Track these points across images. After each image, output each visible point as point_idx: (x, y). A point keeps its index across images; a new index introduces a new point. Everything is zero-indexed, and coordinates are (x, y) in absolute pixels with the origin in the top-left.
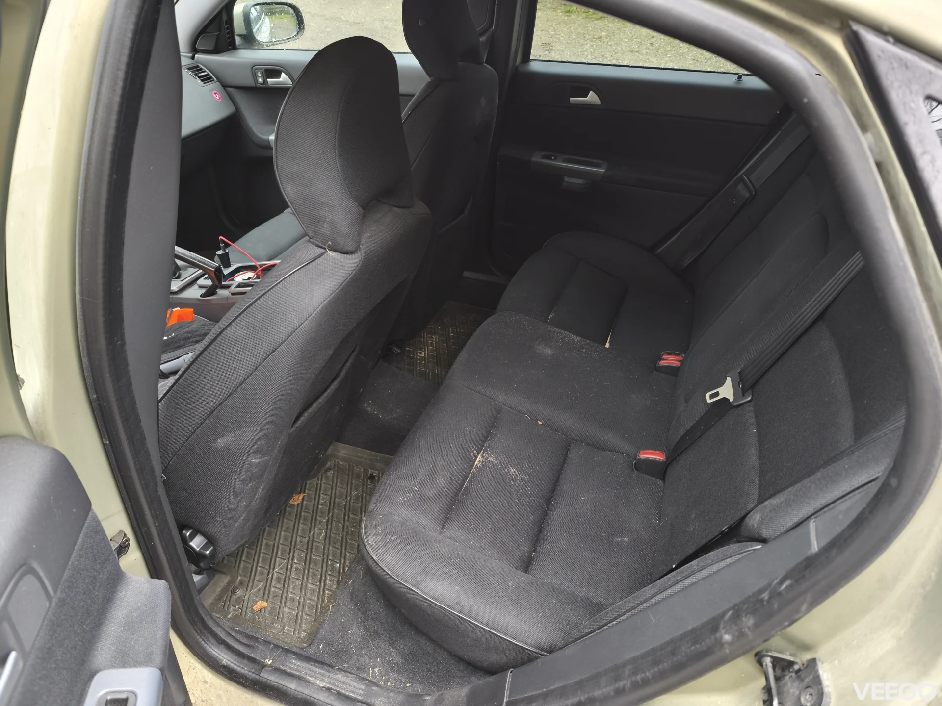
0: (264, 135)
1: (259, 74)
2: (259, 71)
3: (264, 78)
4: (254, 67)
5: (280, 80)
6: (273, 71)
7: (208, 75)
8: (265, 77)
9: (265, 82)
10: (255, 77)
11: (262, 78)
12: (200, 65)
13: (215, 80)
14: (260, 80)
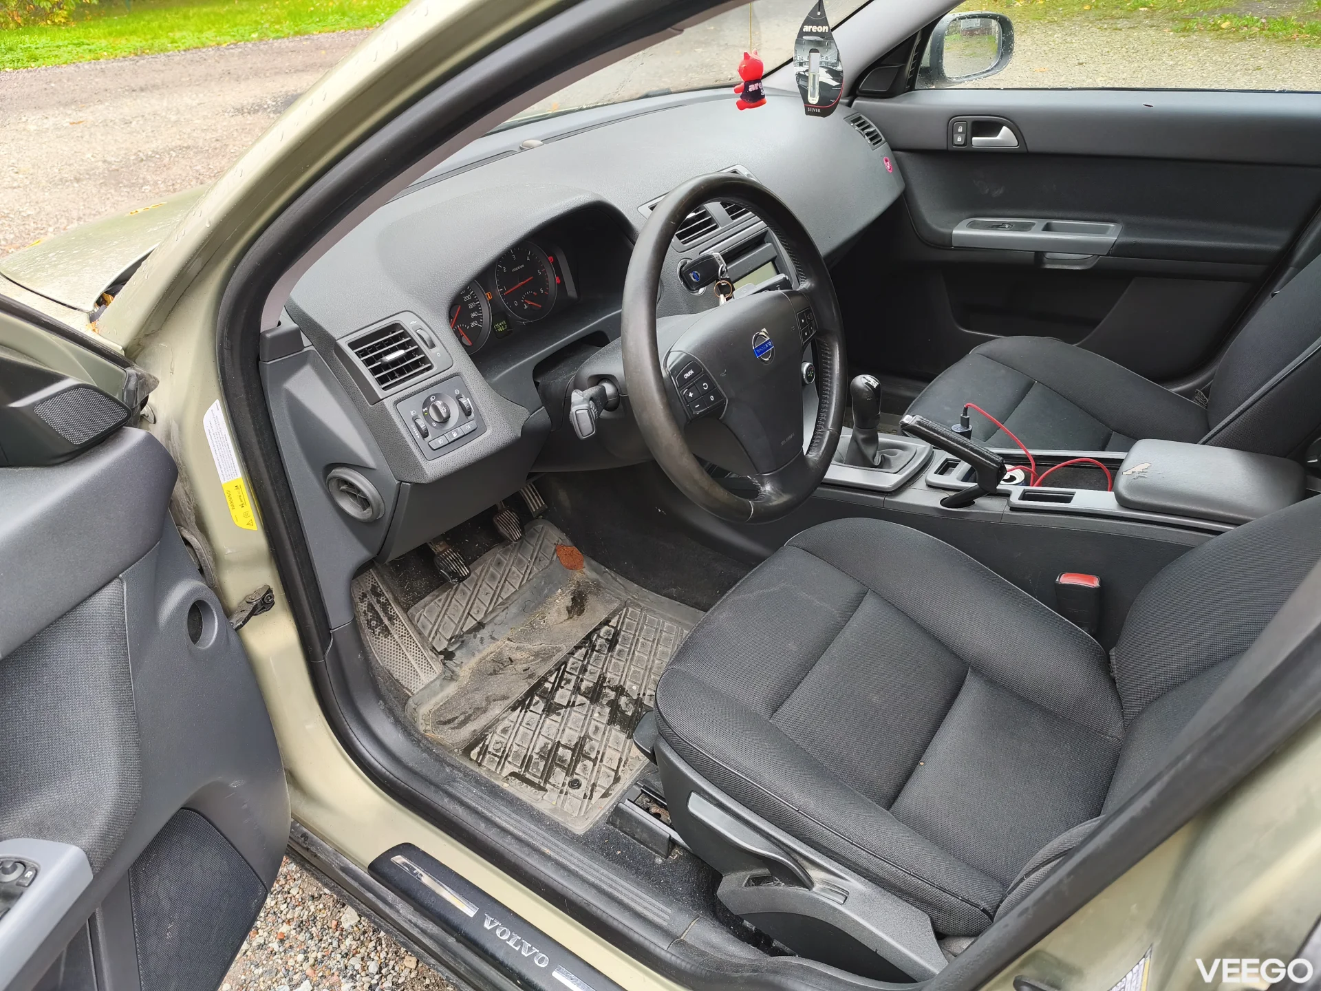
0: (942, 227)
1: (960, 130)
2: (960, 125)
3: (966, 136)
4: (953, 118)
5: (998, 138)
6: (986, 124)
7: (875, 131)
8: (969, 133)
9: (967, 141)
10: (950, 132)
11: (964, 135)
12: (863, 116)
13: (883, 139)
14: (959, 139)
